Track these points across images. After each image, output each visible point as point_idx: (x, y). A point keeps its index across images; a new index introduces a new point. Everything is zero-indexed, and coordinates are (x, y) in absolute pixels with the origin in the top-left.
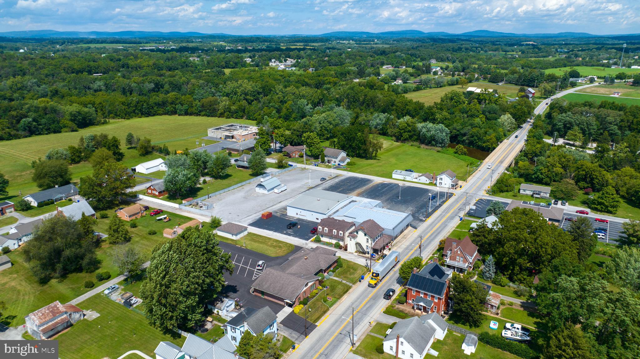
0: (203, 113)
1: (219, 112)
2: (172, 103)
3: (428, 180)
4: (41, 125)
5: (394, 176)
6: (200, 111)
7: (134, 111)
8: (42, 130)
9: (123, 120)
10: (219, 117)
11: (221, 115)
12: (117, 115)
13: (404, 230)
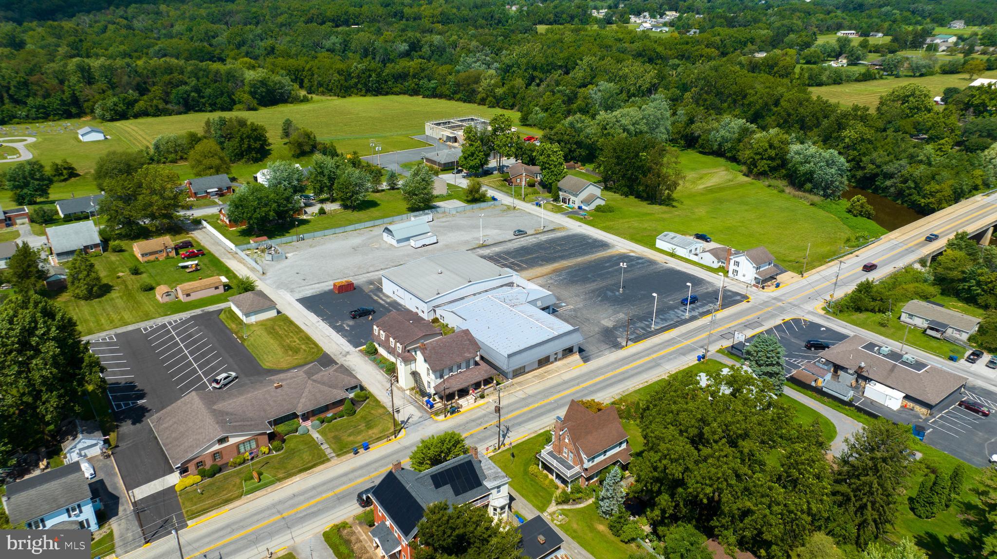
0: (458, 96)
1: (479, 97)
2: (414, 76)
3: (716, 261)
4: (203, 97)
5: (660, 244)
6: (455, 93)
7: (356, 84)
8: (204, 104)
9: (336, 98)
10: (479, 104)
11: (482, 102)
12: (327, 89)
13: (556, 360)
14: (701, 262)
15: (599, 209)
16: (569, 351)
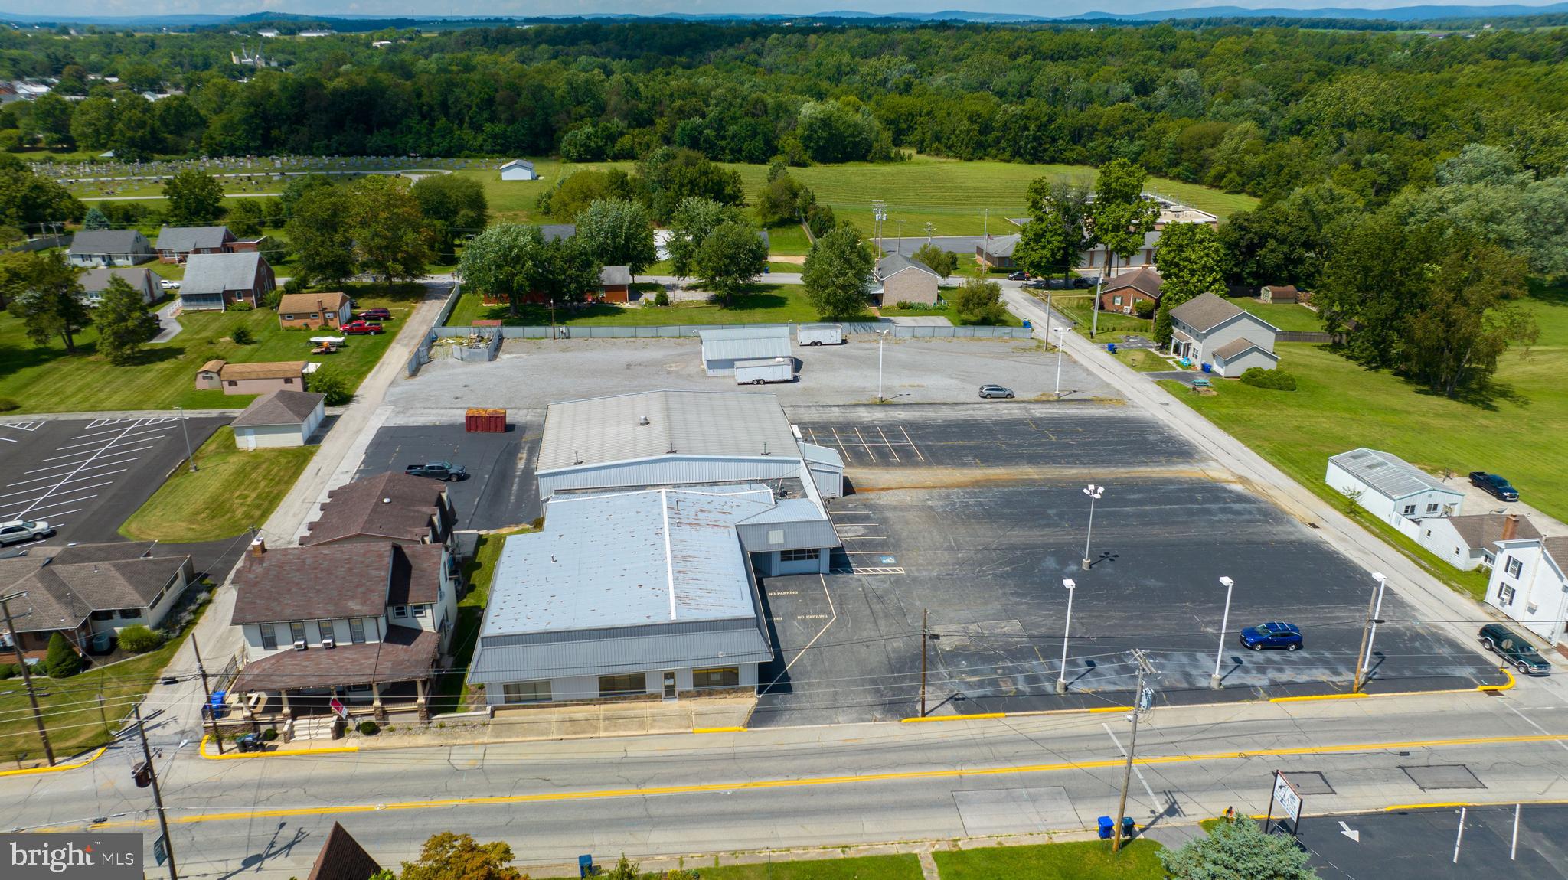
0: (1175, 171)
1: (1213, 172)
2: (1108, 132)
4: (724, 138)
5: (1337, 477)
6: (1174, 163)
7: (998, 141)
8: (723, 149)
9: (958, 160)
10: (1212, 186)
11: (1216, 183)
12: (941, 144)
13: (670, 692)
14: (1427, 544)
15: (1253, 378)
16: (724, 680)
